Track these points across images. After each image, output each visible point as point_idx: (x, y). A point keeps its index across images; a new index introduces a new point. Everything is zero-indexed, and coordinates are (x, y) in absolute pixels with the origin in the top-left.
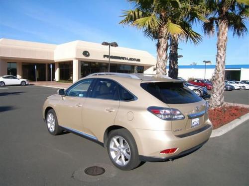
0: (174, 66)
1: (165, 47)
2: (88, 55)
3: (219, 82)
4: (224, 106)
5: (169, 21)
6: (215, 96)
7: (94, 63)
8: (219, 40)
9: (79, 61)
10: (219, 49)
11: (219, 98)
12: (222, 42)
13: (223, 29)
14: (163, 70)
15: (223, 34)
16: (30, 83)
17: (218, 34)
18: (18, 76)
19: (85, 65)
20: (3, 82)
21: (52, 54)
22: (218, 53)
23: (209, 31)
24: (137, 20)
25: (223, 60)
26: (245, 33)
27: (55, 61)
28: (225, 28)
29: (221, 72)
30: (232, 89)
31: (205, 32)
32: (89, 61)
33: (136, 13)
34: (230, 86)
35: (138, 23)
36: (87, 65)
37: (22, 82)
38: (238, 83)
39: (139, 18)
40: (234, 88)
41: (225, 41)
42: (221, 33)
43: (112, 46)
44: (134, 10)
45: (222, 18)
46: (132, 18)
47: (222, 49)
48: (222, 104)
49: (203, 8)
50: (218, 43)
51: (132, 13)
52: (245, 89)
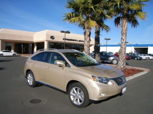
0: (97, 45)
1: (88, 34)
2: (53, 39)
3: (122, 54)
4: (126, 68)
5: (90, 19)
6: (120, 62)
7: (58, 43)
8: (122, 29)
9: (48, 42)
10: (122, 35)
11: (122, 63)
12: (124, 31)
13: (124, 23)
14: (88, 47)
15: (125, 26)
16: (18, 55)
17: (122, 26)
18: (12, 51)
19: (52, 44)
20: (2, 54)
21: (32, 38)
22: (122, 37)
23: (118, 24)
24: (71, 19)
25: (125, 41)
26: (137, 26)
27: (34, 42)
28: (126, 23)
29: (123, 48)
30: (141, 59)
31: (116, 25)
32: (54, 42)
33: (72, 15)
34: (139, 57)
35: (71, 20)
36: (53, 44)
37: (14, 54)
38: (145, 55)
39: (73, 17)
40: (142, 58)
41: (126, 30)
42: (123, 26)
43: (66, 33)
44: (70, 13)
45: (124, 17)
46: (69, 18)
47: (124, 35)
48: (124, 67)
49: (112, 11)
50: (122, 32)
51: (69, 15)
52: (150, 59)
